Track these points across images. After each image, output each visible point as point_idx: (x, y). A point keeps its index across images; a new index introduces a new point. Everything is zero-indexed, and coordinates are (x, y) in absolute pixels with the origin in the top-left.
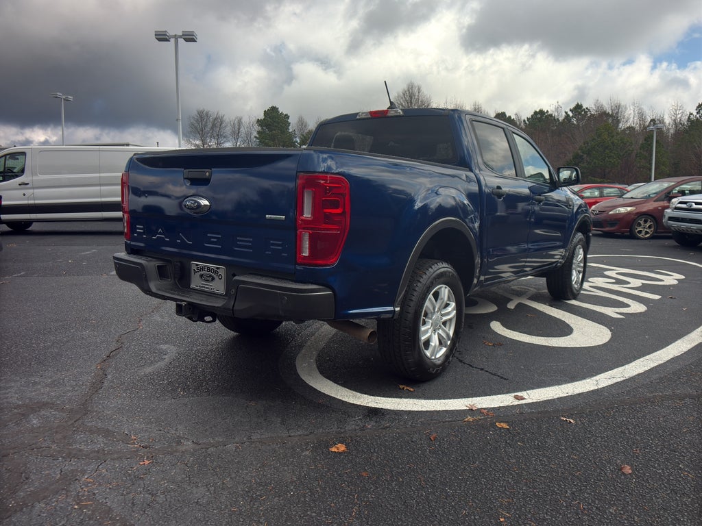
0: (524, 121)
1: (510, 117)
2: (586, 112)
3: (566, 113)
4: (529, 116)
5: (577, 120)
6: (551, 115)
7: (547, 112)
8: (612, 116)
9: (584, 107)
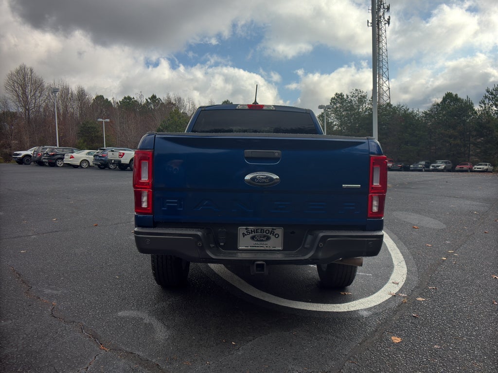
0: (117, 103)
1: (107, 99)
2: (159, 101)
3: (147, 100)
4: (121, 100)
5: (154, 106)
6: (136, 101)
7: (133, 98)
8: (174, 105)
9: (157, 97)
